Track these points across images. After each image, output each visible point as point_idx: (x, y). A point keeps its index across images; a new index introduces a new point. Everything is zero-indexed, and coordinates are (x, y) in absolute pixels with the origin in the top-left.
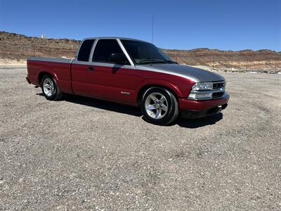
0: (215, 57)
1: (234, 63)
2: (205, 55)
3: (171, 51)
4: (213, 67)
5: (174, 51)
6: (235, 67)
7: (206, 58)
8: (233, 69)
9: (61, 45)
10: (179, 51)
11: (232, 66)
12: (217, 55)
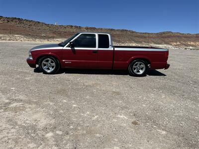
0: (178, 38)
1: (192, 43)
2: (169, 37)
3: (143, 33)
4: (176, 45)
5: (146, 33)
6: (192, 46)
7: (170, 39)
8: (191, 48)
9: (68, 30)
10: (149, 34)
11: (190, 45)
12: (178, 37)
